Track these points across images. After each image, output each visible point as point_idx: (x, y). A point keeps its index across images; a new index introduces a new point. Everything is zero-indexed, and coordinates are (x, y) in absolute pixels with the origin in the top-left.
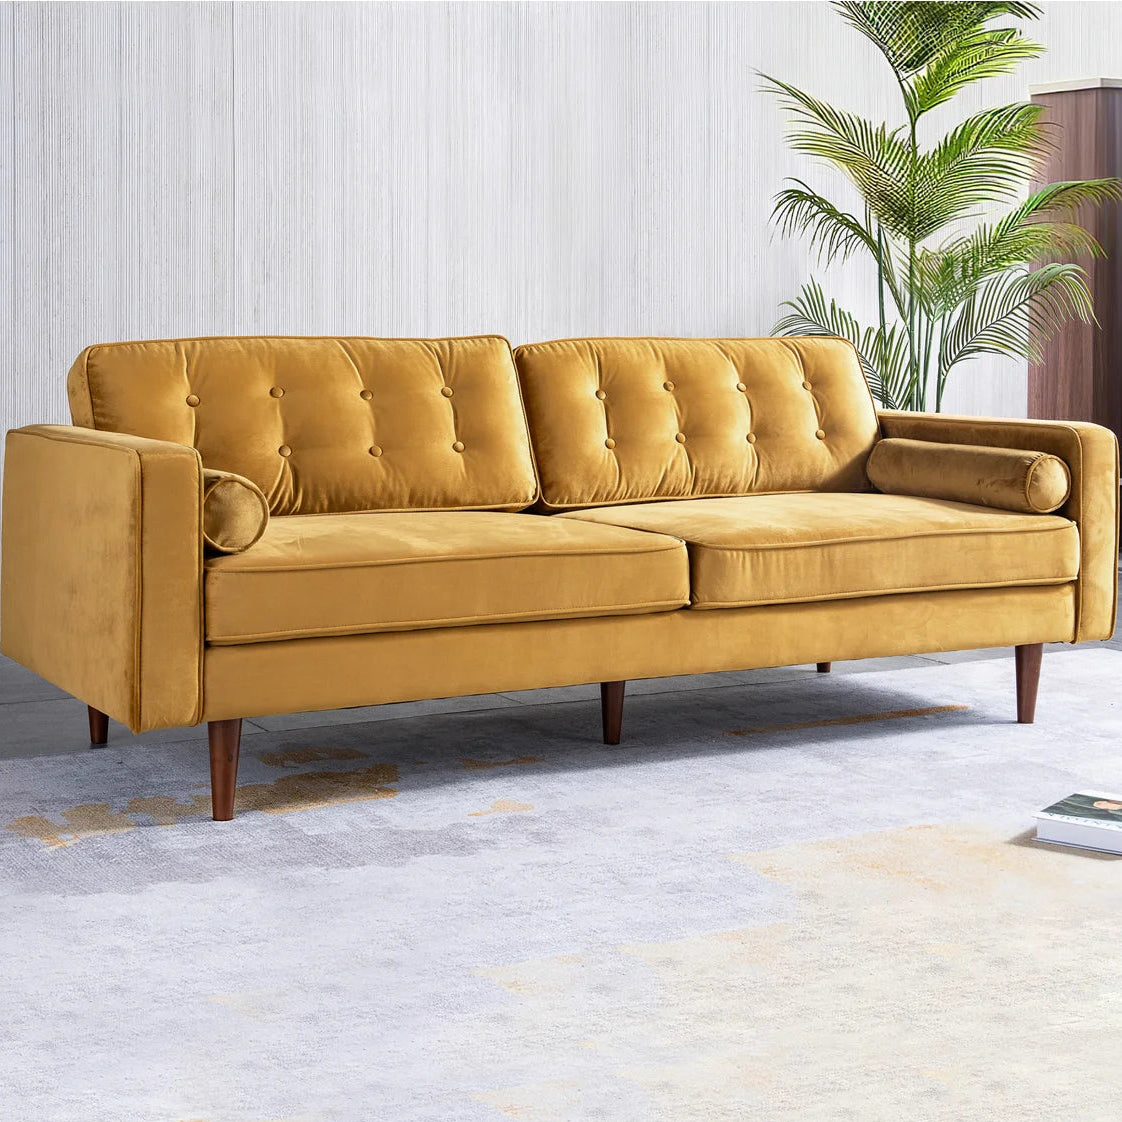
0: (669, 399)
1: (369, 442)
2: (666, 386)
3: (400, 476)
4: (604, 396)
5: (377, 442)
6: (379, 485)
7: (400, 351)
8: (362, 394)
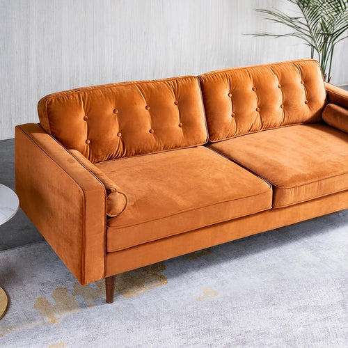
0: (254, 94)
1: (149, 127)
2: (253, 89)
3: (161, 141)
4: (231, 95)
5: (153, 127)
6: (153, 145)
7: (158, 87)
8: (146, 107)
